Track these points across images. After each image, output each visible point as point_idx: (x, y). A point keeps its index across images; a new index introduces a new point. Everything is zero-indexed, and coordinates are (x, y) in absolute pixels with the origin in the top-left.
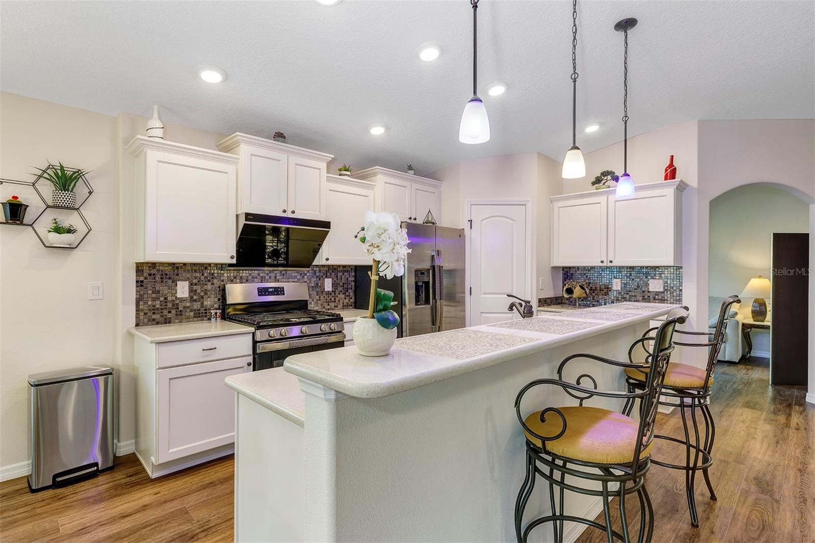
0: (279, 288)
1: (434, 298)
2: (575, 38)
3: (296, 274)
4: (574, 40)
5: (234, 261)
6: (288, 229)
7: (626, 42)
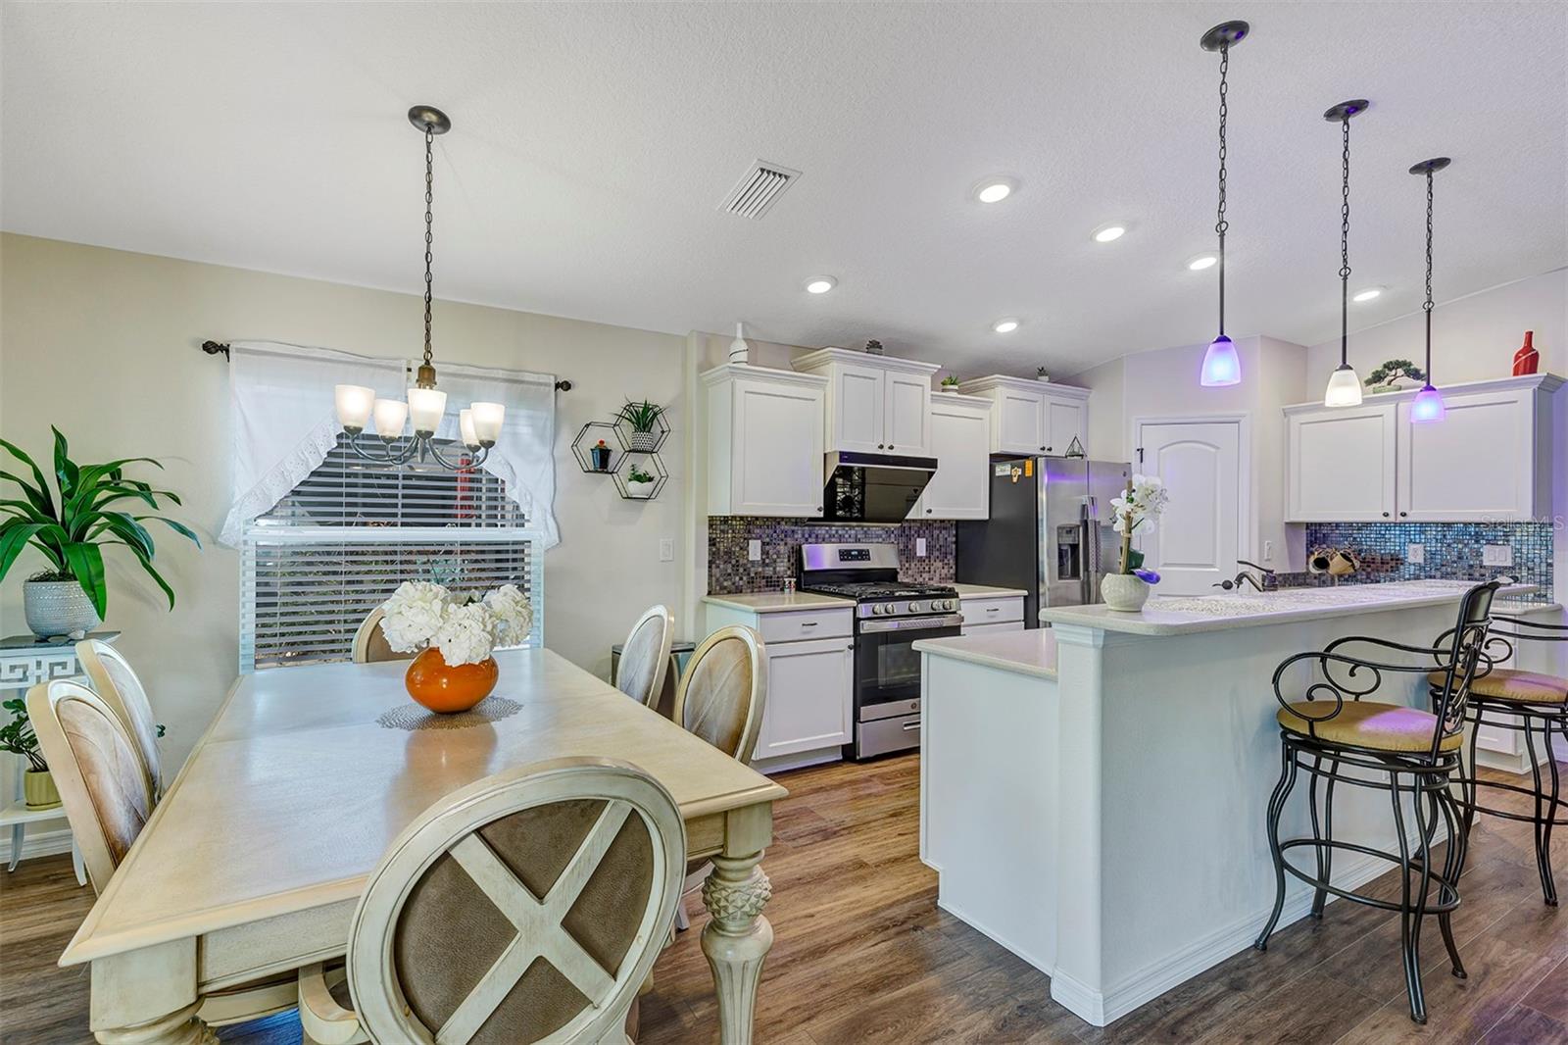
0: (863, 550)
1: (1086, 569)
2: (1346, 222)
3: (881, 532)
4: (1344, 224)
5: (821, 514)
6: (863, 469)
7: (1430, 192)
